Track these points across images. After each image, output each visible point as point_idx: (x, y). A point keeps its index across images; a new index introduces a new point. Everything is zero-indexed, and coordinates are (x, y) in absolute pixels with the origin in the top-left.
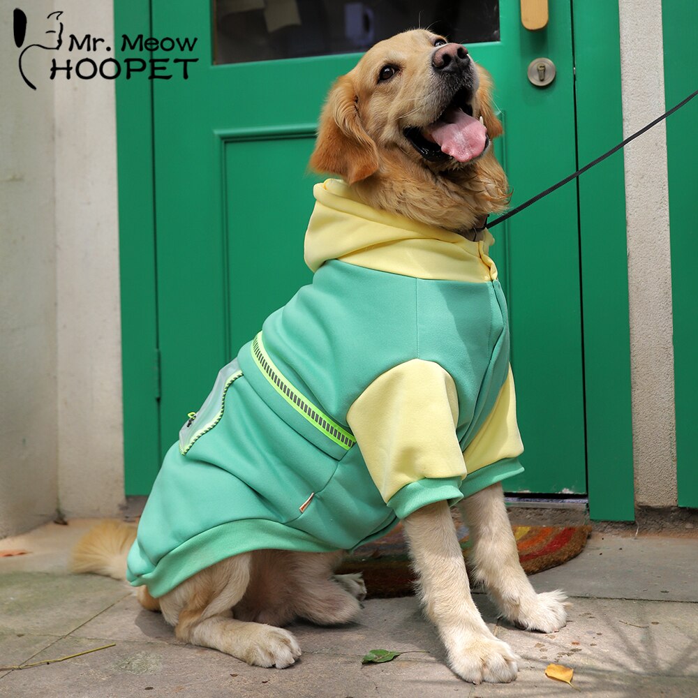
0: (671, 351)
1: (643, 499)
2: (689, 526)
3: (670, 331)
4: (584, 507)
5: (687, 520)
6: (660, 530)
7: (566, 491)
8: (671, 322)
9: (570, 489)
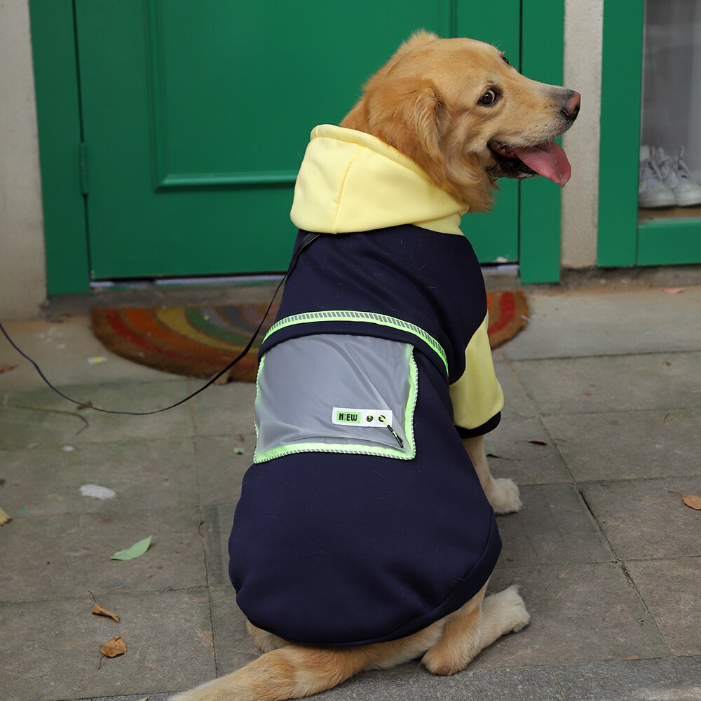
0: (598, 130)
1: (567, 261)
2: (603, 281)
3: (598, 112)
4: (516, 273)
5: (602, 277)
6: (579, 286)
7: (501, 260)
8: (599, 105)
9: (505, 257)
